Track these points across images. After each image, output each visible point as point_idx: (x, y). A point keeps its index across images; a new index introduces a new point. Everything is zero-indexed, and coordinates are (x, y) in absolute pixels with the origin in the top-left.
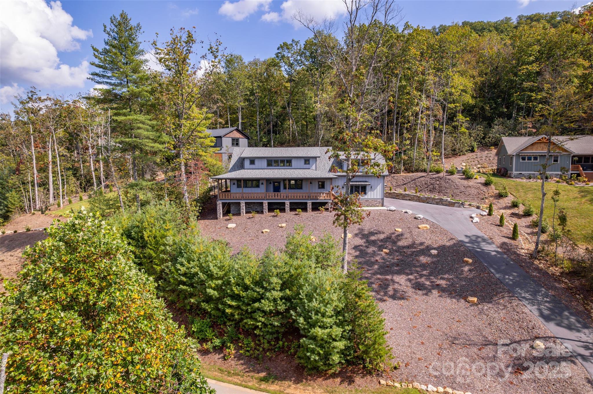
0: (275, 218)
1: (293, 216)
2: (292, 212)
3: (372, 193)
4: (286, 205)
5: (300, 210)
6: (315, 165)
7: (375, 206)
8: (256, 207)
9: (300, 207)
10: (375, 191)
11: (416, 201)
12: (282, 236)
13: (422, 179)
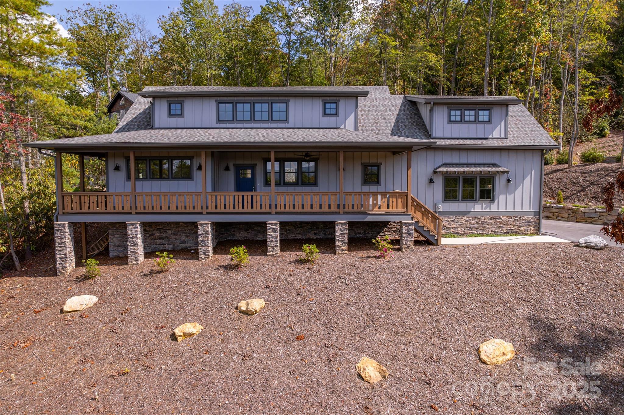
0: (233, 274)
1: (291, 267)
2: (286, 254)
3: (510, 197)
4: (270, 232)
5: (314, 247)
6: (352, 117)
7: (516, 234)
8: (184, 238)
9: (311, 235)
10: (519, 191)
11: (567, 219)
12: (245, 357)
13: (560, 175)
